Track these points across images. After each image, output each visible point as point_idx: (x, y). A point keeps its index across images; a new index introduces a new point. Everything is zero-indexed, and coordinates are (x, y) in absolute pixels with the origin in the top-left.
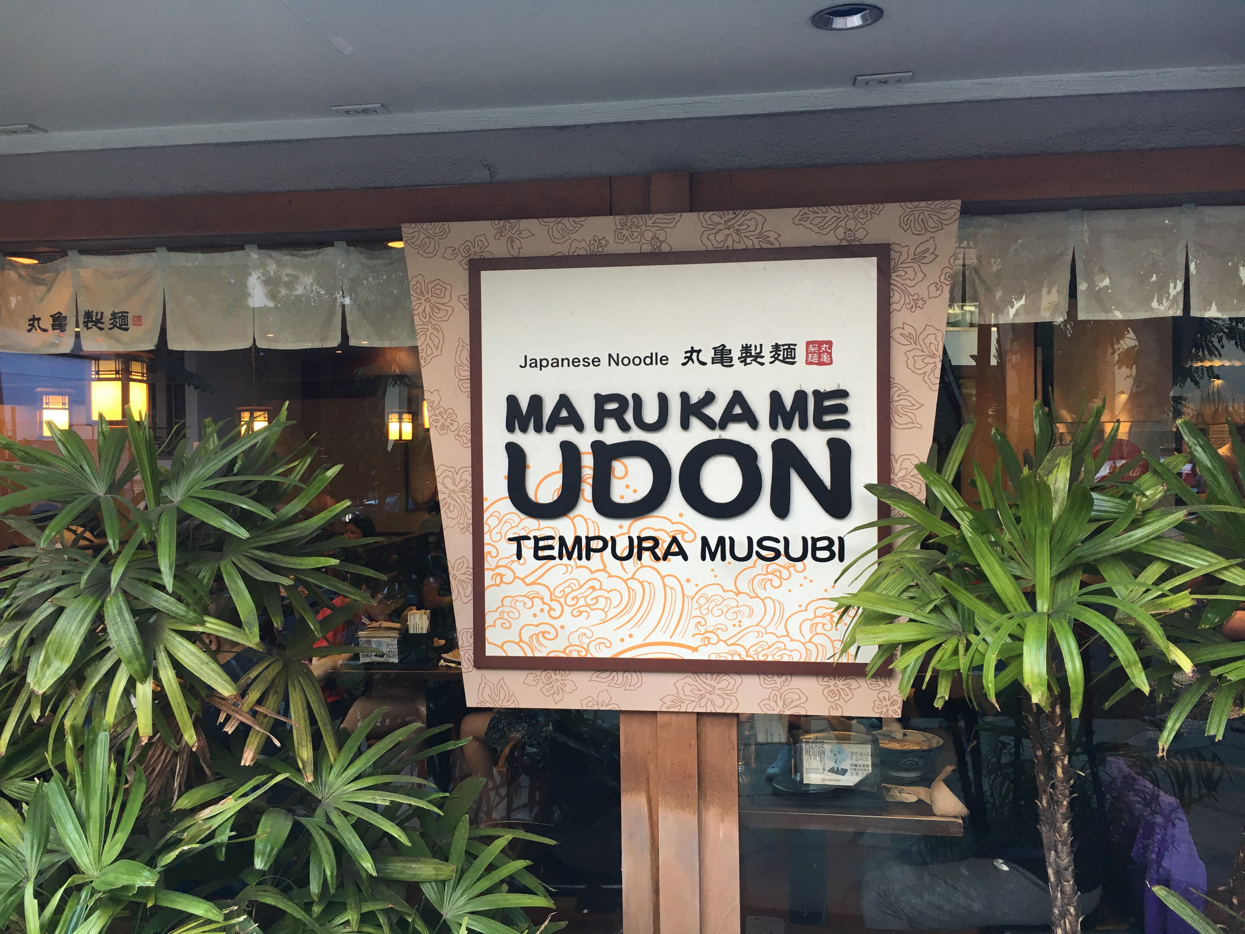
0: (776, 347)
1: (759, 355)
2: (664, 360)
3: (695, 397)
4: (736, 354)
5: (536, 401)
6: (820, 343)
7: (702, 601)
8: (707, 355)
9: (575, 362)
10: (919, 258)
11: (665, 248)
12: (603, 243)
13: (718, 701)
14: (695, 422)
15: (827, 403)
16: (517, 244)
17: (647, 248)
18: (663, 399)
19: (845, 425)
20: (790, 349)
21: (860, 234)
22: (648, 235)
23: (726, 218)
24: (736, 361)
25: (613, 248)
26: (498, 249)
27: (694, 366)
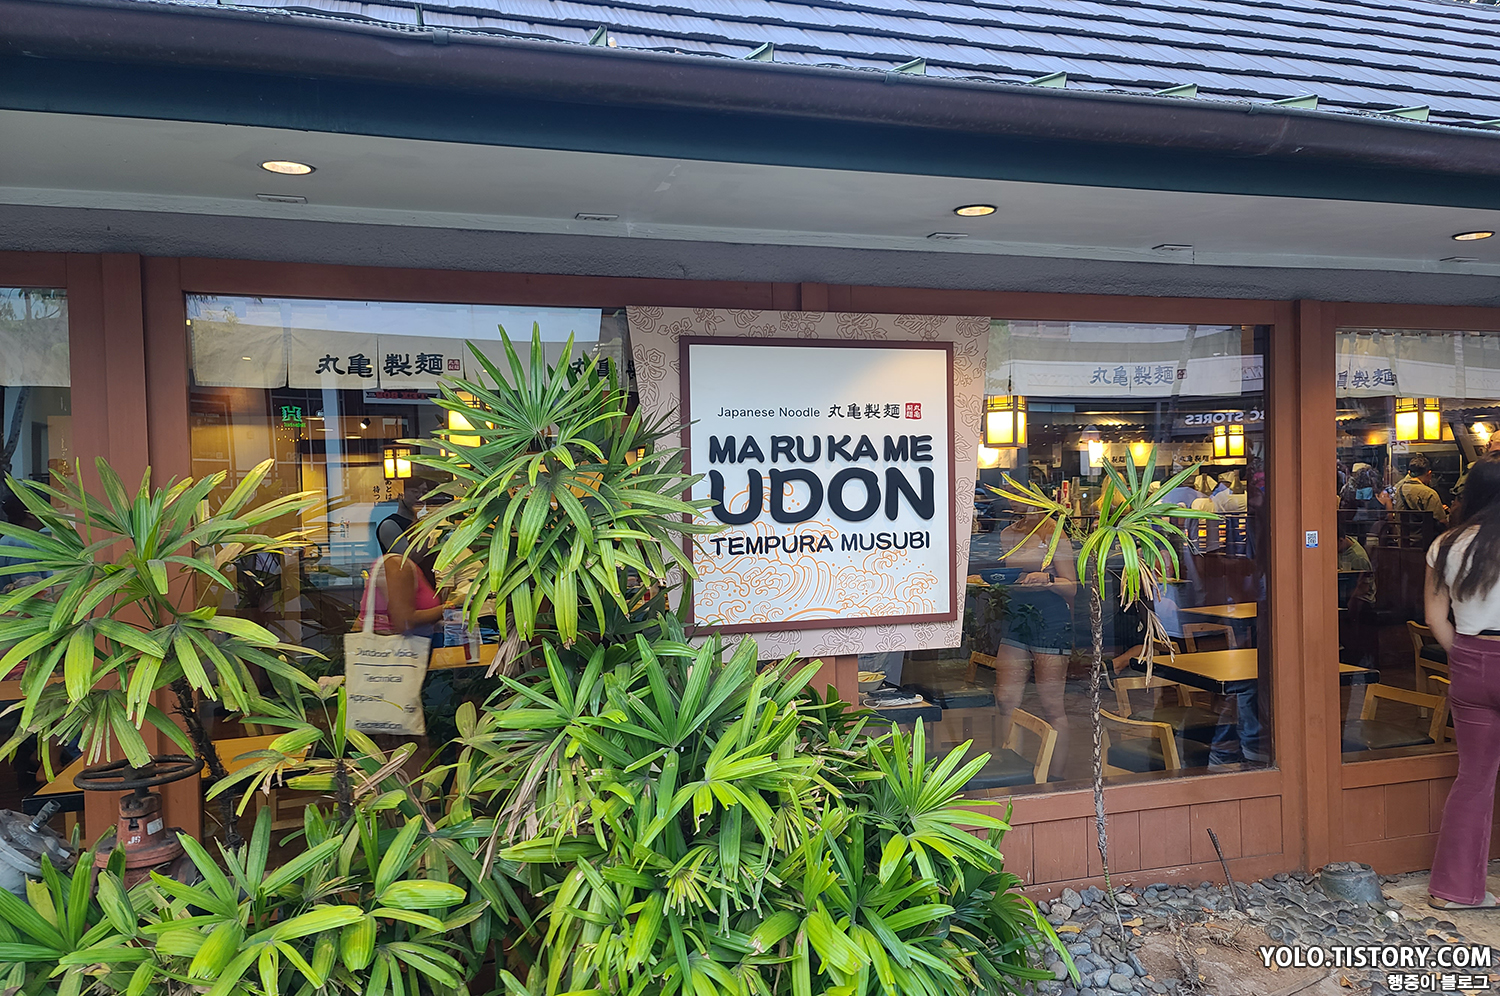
0: (887, 406)
1: (876, 412)
2: (817, 413)
3: (838, 440)
4: (863, 410)
5: (731, 441)
6: (914, 405)
7: (843, 578)
8: (845, 411)
9: (757, 413)
10: (968, 352)
11: (814, 336)
12: (773, 330)
13: (851, 647)
14: (838, 456)
15: (919, 444)
16: (712, 327)
17: (802, 336)
18: (817, 440)
19: (930, 458)
20: (896, 407)
21: (934, 335)
22: (803, 326)
23: (853, 318)
24: (862, 415)
25: (779, 333)
26: (699, 329)
27: (836, 418)
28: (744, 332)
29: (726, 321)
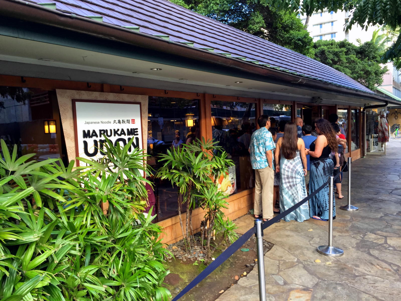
0: (127, 120)
1: (125, 122)
2: (110, 122)
3: (116, 130)
4: (121, 121)
5: (89, 131)
6: (133, 120)
8: (117, 122)
9: (95, 123)
10: (144, 105)
11: (108, 100)
12: (97, 98)
14: (116, 135)
15: (135, 131)
16: (81, 96)
17: (105, 100)
18: (111, 130)
19: (137, 134)
20: (129, 121)
21: (136, 100)
22: (105, 97)
23: (117, 95)
24: (121, 123)
25: (99, 99)
26: (77, 97)
27: (115, 124)
28: (90, 98)
29: (85, 95)
